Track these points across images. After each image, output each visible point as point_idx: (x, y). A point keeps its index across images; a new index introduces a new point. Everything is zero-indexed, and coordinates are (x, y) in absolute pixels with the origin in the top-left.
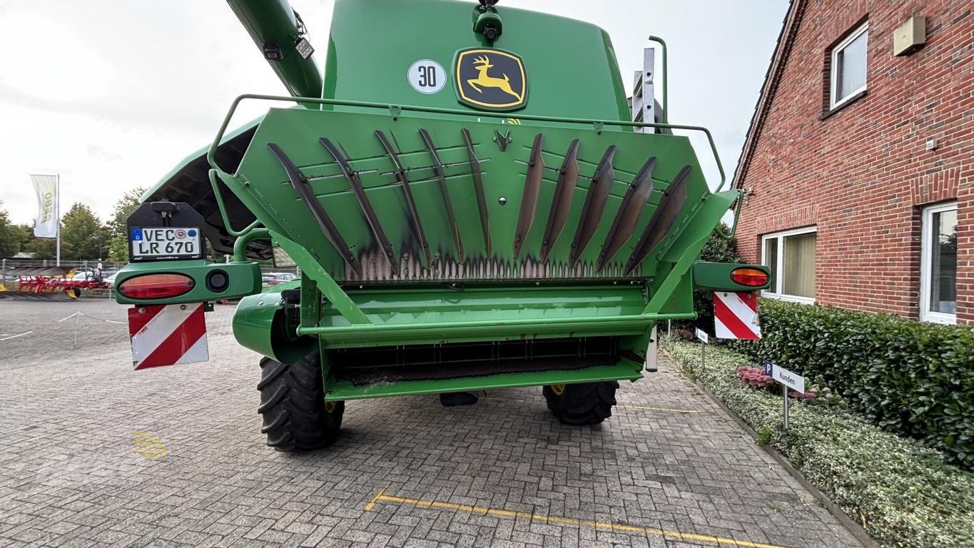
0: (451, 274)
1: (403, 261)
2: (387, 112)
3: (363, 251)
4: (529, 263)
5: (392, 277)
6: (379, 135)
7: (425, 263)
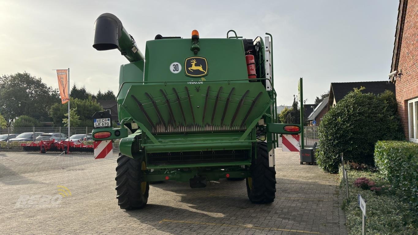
0: (183, 129)
1: (168, 127)
2: (163, 84)
3: (157, 124)
4: (207, 126)
5: (165, 131)
6: (161, 90)
7: (175, 127)
